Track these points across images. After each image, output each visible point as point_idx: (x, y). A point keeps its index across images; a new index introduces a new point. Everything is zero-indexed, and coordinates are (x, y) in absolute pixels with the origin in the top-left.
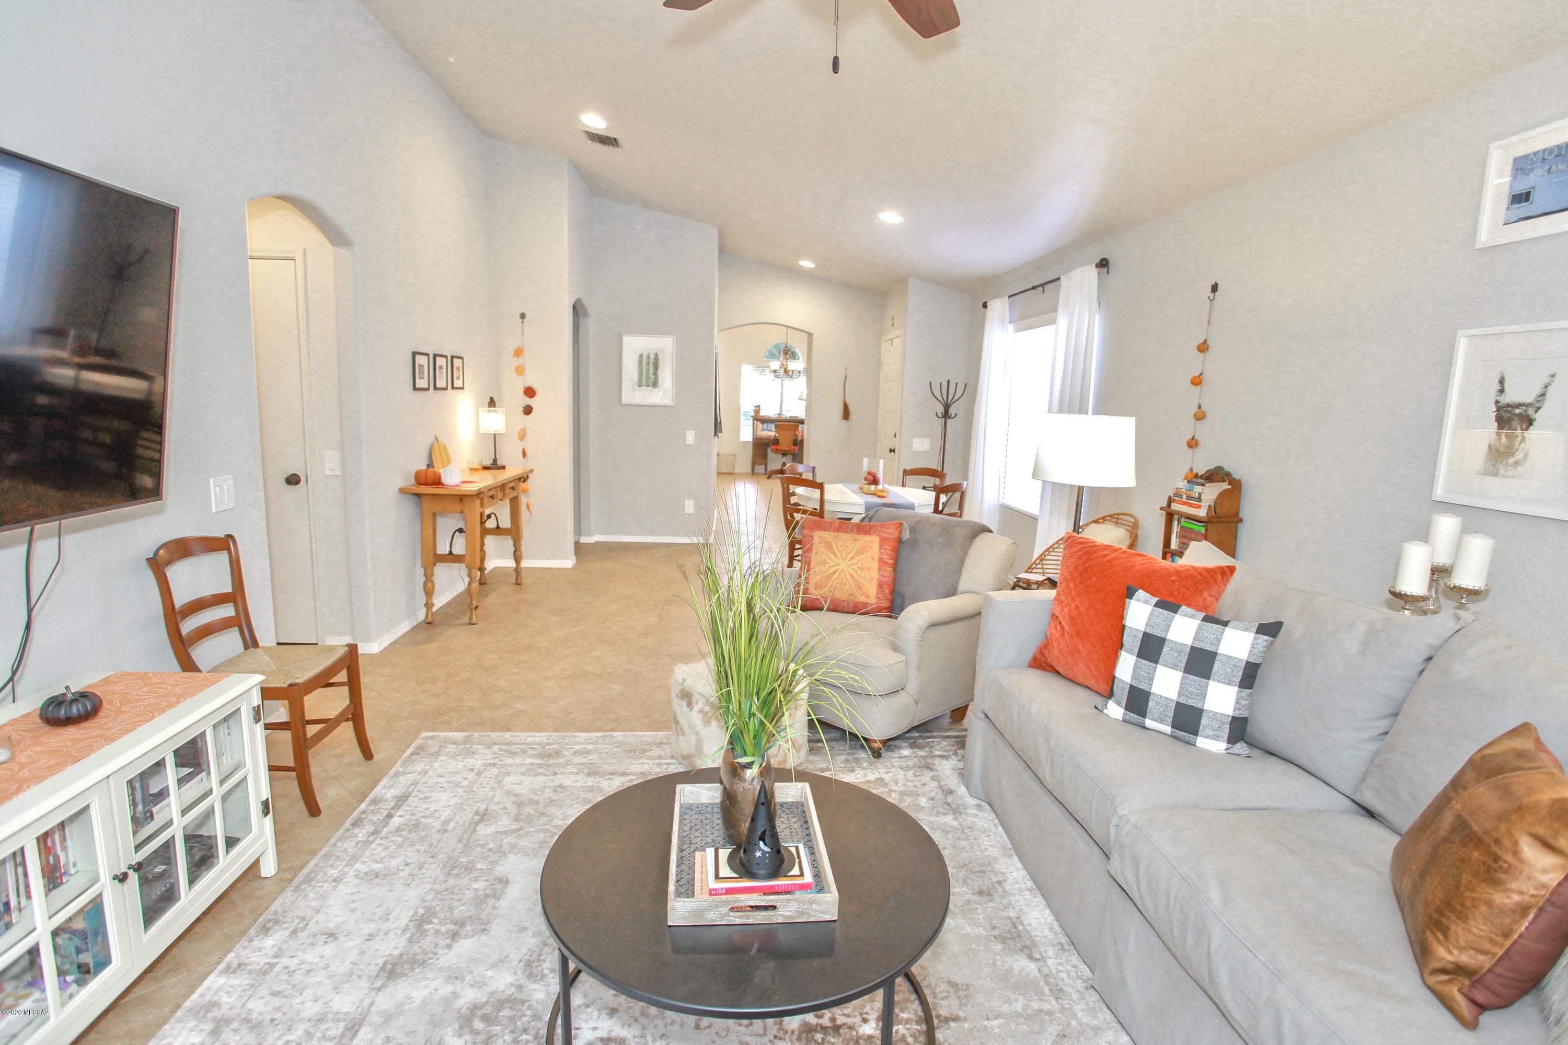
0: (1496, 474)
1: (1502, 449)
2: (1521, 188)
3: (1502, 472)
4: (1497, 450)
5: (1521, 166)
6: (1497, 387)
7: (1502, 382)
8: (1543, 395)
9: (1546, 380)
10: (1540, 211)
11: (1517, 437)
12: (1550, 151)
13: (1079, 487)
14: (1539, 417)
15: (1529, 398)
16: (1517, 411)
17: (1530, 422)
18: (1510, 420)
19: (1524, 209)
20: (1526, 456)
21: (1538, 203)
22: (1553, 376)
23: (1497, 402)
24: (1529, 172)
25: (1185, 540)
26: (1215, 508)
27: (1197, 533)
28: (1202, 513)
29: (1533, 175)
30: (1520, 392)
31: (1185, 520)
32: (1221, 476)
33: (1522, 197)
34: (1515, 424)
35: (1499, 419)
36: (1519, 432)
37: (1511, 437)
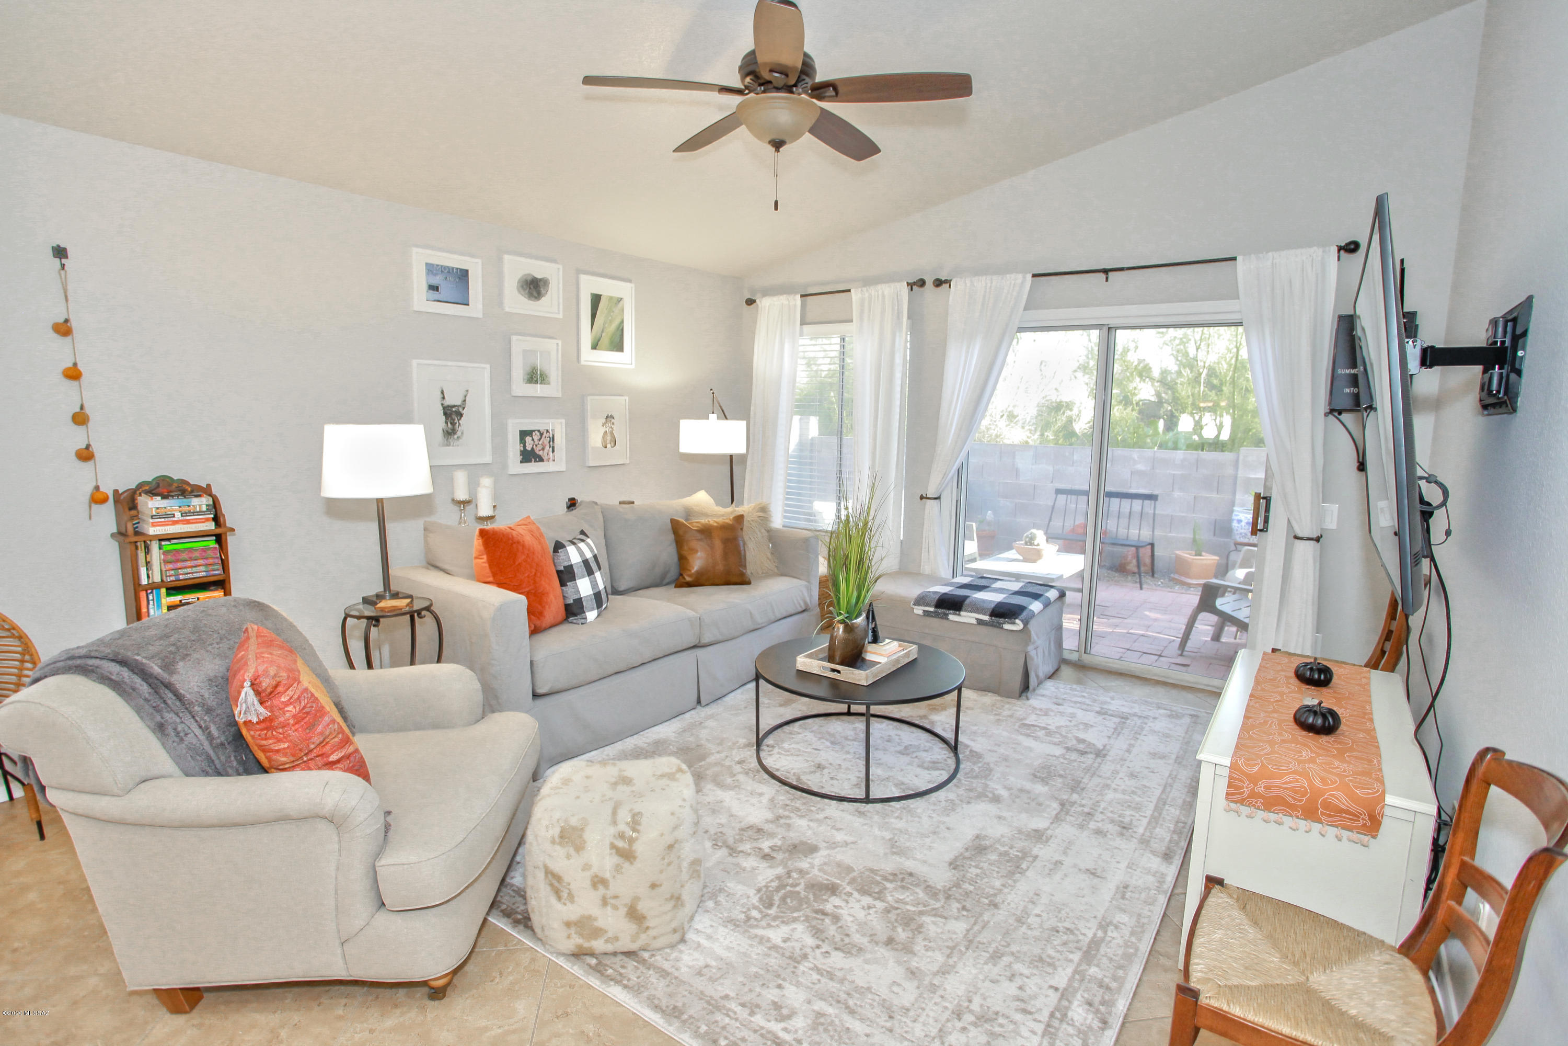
0: (449, 445)
1: (450, 431)
2: (435, 281)
3: (452, 443)
4: (447, 431)
5: (431, 269)
6: (440, 396)
7: (442, 392)
8: (465, 401)
9: (465, 394)
10: (445, 300)
11: (456, 424)
12: (445, 267)
13: (377, 499)
14: (464, 412)
15: (458, 402)
16: (454, 410)
17: (461, 415)
18: (451, 415)
19: (435, 295)
20: (462, 433)
21: (444, 293)
23: (442, 404)
24: (435, 275)
25: (179, 565)
26: (217, 519)
27: (204, 550)
28: (211, 526)
29: (438, 277)
30: (453, 399)
31: (173, 541)
32: (175, 485)
33: (434, 288)
34: (454, 416)
35: (445, 414)
36: (456, 421)
37: (453, 424)
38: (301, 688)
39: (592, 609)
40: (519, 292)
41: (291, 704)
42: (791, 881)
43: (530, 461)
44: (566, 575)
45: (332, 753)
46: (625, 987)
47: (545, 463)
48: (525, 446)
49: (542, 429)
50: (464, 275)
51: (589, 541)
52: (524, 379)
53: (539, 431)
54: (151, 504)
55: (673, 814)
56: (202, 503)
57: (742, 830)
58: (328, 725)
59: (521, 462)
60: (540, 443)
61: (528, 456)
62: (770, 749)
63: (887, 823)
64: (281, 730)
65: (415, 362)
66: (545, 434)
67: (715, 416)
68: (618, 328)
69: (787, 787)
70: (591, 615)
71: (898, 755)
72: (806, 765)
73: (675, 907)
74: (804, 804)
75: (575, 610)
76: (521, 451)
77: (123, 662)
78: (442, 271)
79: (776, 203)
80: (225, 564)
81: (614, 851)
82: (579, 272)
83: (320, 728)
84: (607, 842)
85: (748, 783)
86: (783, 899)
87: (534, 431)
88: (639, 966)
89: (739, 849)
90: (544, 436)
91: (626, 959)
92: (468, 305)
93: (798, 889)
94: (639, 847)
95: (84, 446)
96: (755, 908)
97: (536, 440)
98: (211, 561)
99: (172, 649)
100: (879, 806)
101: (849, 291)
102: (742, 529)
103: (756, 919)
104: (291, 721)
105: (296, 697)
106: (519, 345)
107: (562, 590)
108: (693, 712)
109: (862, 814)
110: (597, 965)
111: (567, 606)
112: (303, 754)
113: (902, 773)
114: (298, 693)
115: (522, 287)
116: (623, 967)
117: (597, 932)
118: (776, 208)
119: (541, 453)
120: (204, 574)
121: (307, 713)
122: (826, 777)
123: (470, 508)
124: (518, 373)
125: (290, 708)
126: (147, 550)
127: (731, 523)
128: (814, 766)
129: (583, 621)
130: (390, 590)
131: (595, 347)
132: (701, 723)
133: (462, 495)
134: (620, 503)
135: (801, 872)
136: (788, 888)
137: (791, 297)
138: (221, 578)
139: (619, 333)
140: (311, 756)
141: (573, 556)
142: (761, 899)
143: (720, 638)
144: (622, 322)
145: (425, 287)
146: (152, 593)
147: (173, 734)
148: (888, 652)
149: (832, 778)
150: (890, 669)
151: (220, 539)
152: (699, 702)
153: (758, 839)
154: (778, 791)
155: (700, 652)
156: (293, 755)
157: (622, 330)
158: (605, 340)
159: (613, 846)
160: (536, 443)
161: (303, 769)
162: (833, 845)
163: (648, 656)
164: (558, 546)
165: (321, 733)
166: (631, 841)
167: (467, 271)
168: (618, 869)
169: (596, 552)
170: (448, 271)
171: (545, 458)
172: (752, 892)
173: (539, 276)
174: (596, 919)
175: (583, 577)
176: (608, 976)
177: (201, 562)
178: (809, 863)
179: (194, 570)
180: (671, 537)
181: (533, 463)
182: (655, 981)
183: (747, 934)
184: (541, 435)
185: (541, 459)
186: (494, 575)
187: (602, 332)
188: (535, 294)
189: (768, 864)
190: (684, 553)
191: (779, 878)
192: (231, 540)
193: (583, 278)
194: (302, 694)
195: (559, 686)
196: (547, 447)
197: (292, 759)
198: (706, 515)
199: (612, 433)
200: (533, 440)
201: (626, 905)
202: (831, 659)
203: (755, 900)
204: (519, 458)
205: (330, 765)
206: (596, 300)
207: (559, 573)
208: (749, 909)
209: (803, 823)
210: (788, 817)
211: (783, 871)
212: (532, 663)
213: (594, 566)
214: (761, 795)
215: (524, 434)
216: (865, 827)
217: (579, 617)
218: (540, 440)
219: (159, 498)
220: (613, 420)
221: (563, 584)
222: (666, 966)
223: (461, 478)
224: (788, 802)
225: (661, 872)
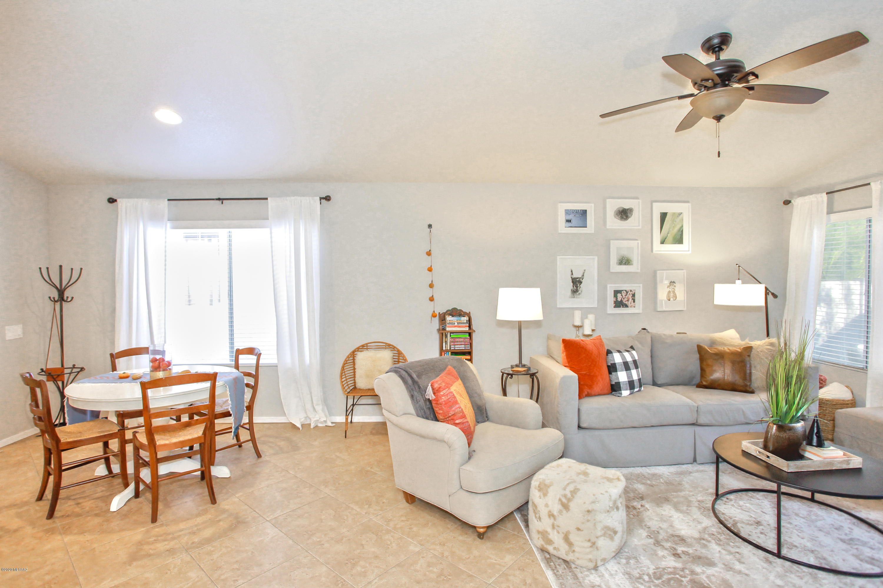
0: (574, 298)
1: (575, 290)
2: (569, 218)
3: (575, 297)
5: (567, 212)
6: (570, 273)
7: (572, 271)
8: (583, 275)
9: (583, 271)
10: (575, 226)
11: (578, 287)
12: (575, 210)
14: (583, 281)
15: (580, 276)
16: (577, 280)
17: (581, 283)
18: (576, 282)
19: (569, 224)
20: (581, 292)
21: (574, 222)
22: (585, 270)
23: (571, 277)
24: (570, 214)
25: (456, 343)
26: (470, 327)
27: (465, 338)
28: (467, 329)
29: (571, 216)
30: (577, 275)
31: (454, 334)
32: (458, 312)
33: (569, 221)
34: (577, 283)
35: (573, 282)
36: (579, 285)
37: (577, 287)
38: (449, 391)
39: (627, 390)
40: (615, 217)
41: (444, 396)
42: (681, 573)
43: (620, 307)
44: (612, 368)
45: (457, 420)
46: (555, 573)
47: (629, 308)
48: (617, 299)
49: (627, 289)
50: (584, 213)
51: (634, 352)
52: (617, 263)
53: (626, 291)
54: (449, 318)
55: (594, 495)
56: (465, 319)
57: (673, 536)
58: (457, 408)
59: (614, 307)
60: (626, 297)
61: (619, 304)
62: (727, 500)
63: (787, 576)
64: (440, 405)
65: (558, 257)
66: (629, 292)
67: (740, 281)
68: (679, 231)
69: (721, 525)
70: (625, 393)
71: (839, 541)
72: (748, 518)
73: (591, 547)
74: (727, 539)
75: (615, 388)
76: (614, 301)
77: (406, 372)
78: (573, 212)
79: (719, 153)
80: (471, 345)
81: (560, 502)
82: (652, 202)
83: (454, 409)
84: (558, 497)
85: (696, 514)
86: (669, 580)
87: (623, 290)
88: (567, 569)
89: (662, 544)
90: (628, 293)
91: (563, 563)
92: (586, 227)
93: (683, 579)
94: (572, 505)
95: (431, 296)
96: (648, 575)
97: (623, 295)
98: (466, 343)
99: (423, 370)
100: (788, 563)
101: (869, 184)
102: (749, 356)
103: (644, 580)
104: (444, 403)
105: (446, 394)
106: (614, 245)
107: (609, 376)
108: (690, 465)
109: (767, 560)
110: (548, 558)
111: (612, 386)
112: (447, 417)
113: (831, 553)
114: (448, 392)
115: (617, 214)
116: (559, 565)
117: (550, 542)
118: (719, 156)
119: (626, 303)
120: (464, 348)
121: (450, 401)
122: (758, 531)
123: (581, 329)
124: (614, 260)
125: (443, 397)
126: (446, 336)
127: (739, 350)
128: (754, 521)
129: (619, 395)
130: (521, 364)
131: (662, 242)
132: (691, 473)
133: (578, 323)
134: (677, 333)
135: (693, 572)
136: (678, 576)
137: (819, 196)
138: (469, 351)
139: (680, 233)
140: (450, 419)
141: (617, 358)
142: (655, 573)
143: (714, 422)
144: (682, 226)
145: (564, 221)
146: (446, 353)
147: (415, 400)
148: (825, 456)
149: (762, 533)
150: (819, 467)
151: (470, 334)
152: (695, 460)
153: (678, 544)
154: (713, 525)
155: (698, 429)
156: (444, 416)
157: (682, 231)
158: (670, 238)
159: (560, 500)
160: (624, 297)
161: (446, 423)
162: (729, 568)
163: (654, 422)
164: (609, 352)
165: (454, 410)
166: (569, 500)
167: (586, 210)
168: (560, 512)
169: (637, 358)
170: (576, 212)
171: (629, 305)
172: (652, 567)
173: (626, 207)
174: (549, 534)
175: (622, 371)
176: (550, 565)
177: (463, 343)
178: (703, 570)
179: (461, 346)
180: (698, 356)
181: (621, 308)
182: (569, 578)
183: (633, 584)
184: (627, 292)
185: (626, 306)
186: (569, 363)
187: (668, 234)
188: (625, 217)
189: (674, 559)
190: (704, 367)
191: (675, 568)
192: (474, 336)
193: (655, 204)
194: (449, 393)
195: (594, 425)
196: (631, 300)
197: (443, 418)
198: (723, 344)
199: (674, 292)
200: (622, 295)
201: (563, 533)
202: (765, 448)
203: (651, 572)
204: (613, 305)
205: (456, 425)
206: (664, 216)
207: (608, 366)
208: (644, 574)
209: (717, 548)
210: (709, 541)
211: (681, 566)
212: (579, 410)
213: (632, 366)
214: (699, 523)
215: (616, 292)
216: (764, 570)
217: (617, 392)
218: (626, 295)
219: (451, 316)
220: (675, 284)
221: (610, 373)
222: (580, 575)
223: (578, 315)
224: (715, 533)
225: (583, 523)
